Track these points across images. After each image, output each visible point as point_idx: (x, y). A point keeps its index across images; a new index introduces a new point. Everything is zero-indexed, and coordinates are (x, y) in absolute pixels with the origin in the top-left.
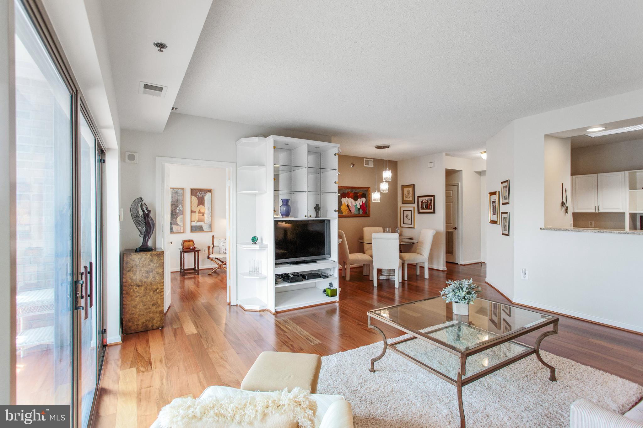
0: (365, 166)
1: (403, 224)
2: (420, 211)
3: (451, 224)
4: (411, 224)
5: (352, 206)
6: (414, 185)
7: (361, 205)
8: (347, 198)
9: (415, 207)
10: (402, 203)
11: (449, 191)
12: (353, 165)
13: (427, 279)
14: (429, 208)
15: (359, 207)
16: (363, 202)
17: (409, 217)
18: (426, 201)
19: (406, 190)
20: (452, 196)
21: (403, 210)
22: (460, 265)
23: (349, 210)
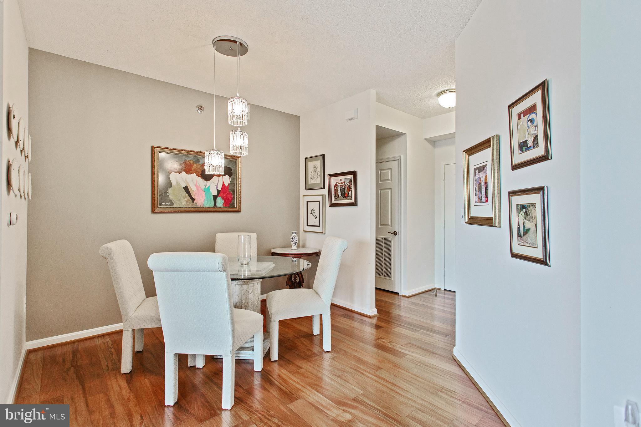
1: (308, 225)
2: (334, 202)
3: (389, 225)
4: (319, 226)
6: (324, 155)
7: (220, 188)
8: (184, 173)
9: (325, 195)
10: (306, 189)
11: (384, 171)
12: (201, 108)
13: (328, 352)
14: (347, 197)
15: (215, 193)
16: (224, 185)
17: (316, 213)
18: (342, 183)
20: (390, 179)
21: (308, 202)
22: (403, 296)
23: (189, 198)
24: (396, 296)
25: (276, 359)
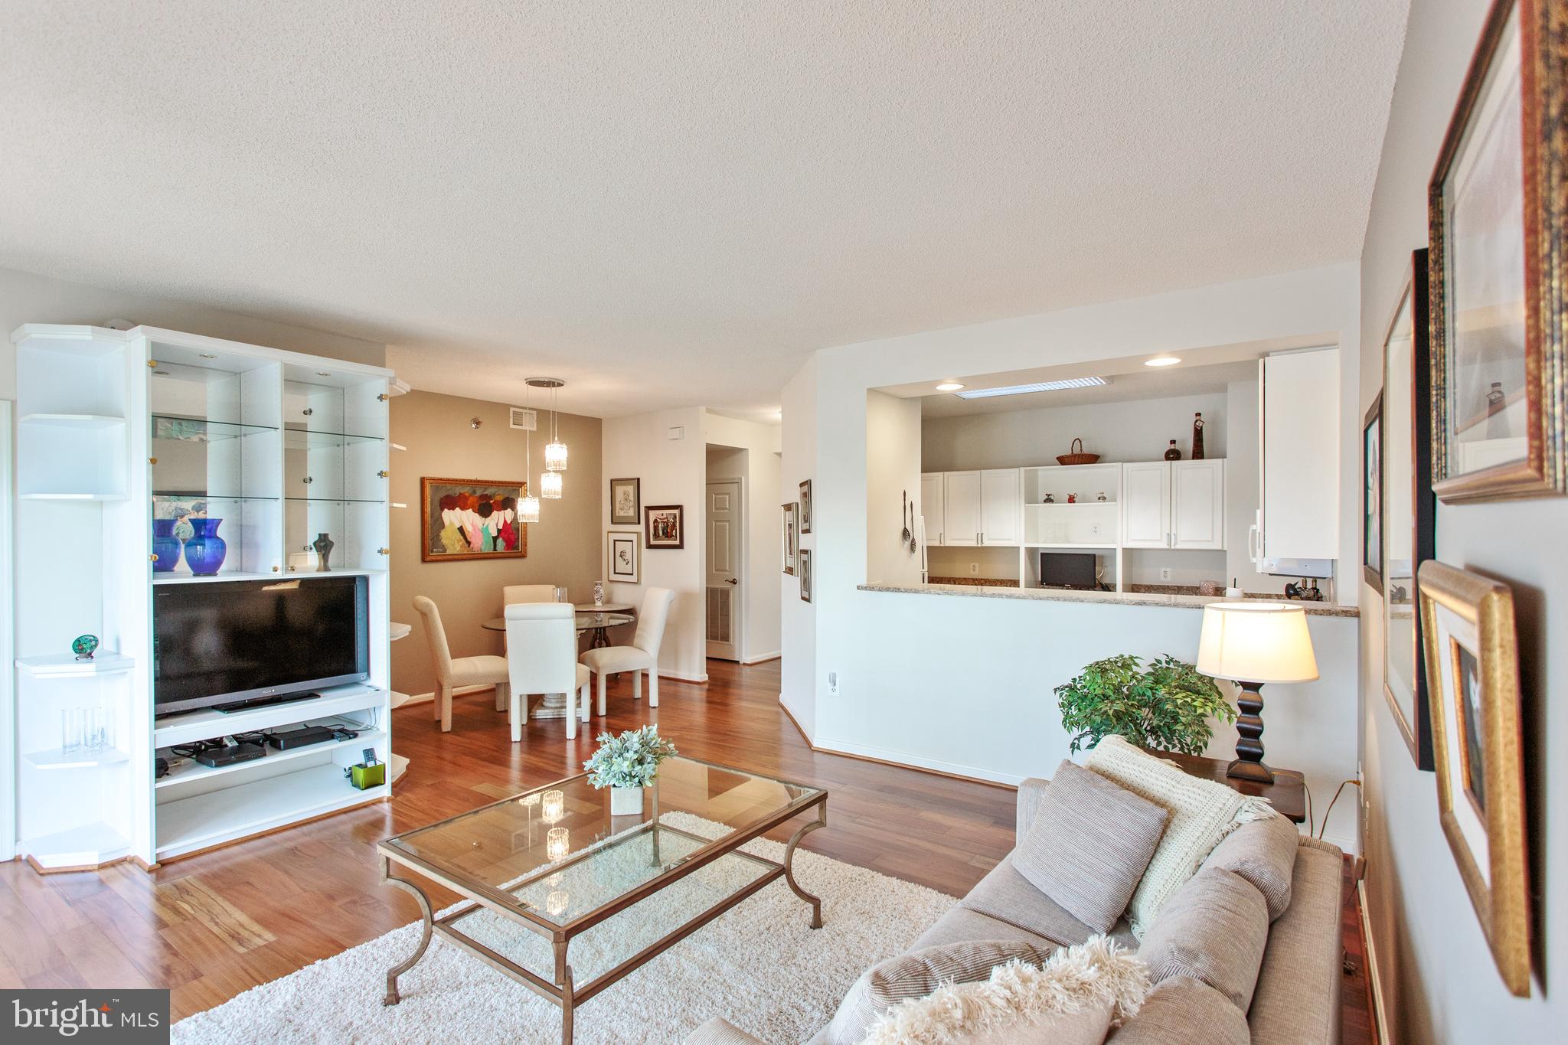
0: (512, 426)
1: (615, 573)
2: (652, 542)
3: (726, 571)
4: (632, 574)
5: (474, 529)
6: (638, 479)
7: (500, 527)
8: (458, 509)
9: (640, 533)
10: (612, 523)
11: (721, 496)
12: (478, 423)
13: (654, 707)
14: (671, 537)
15: (495, 534)
16: (505, 521)
17: (628, 556)
18: (664, 519)
19: (620, 490)
20: (727, 507)
21: (615, 541)
22: (744, 664)
23: (464, 541)
24: (736, 666)
25: (604, 714)
